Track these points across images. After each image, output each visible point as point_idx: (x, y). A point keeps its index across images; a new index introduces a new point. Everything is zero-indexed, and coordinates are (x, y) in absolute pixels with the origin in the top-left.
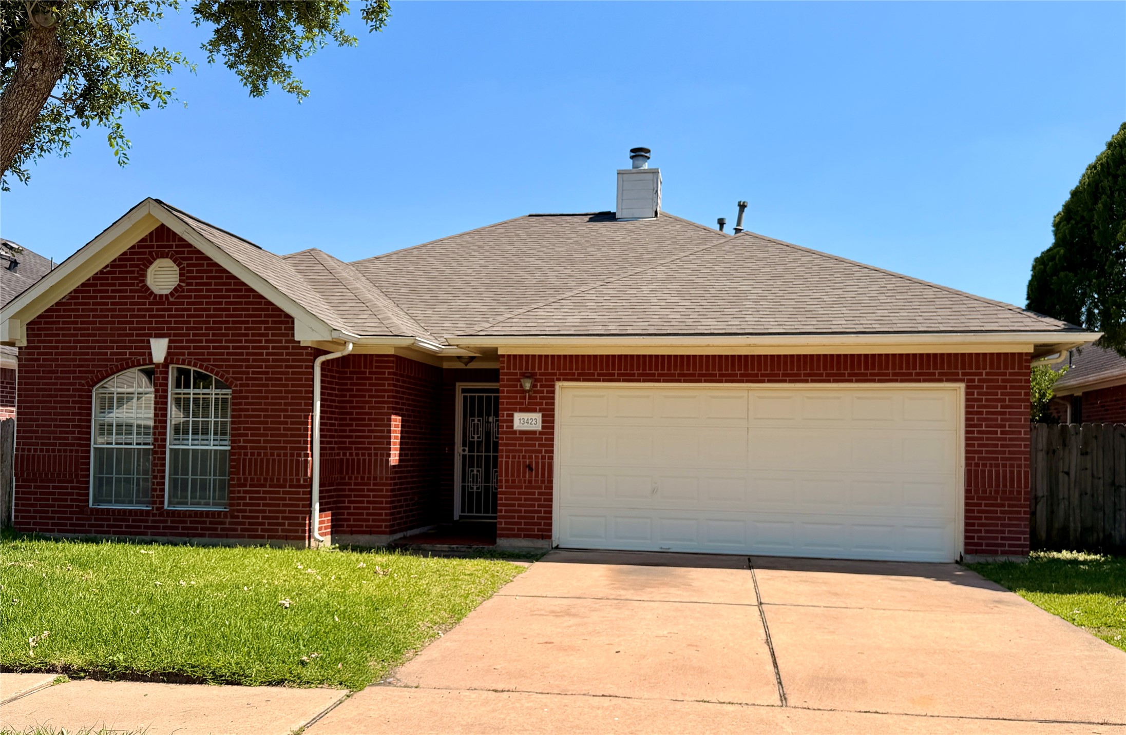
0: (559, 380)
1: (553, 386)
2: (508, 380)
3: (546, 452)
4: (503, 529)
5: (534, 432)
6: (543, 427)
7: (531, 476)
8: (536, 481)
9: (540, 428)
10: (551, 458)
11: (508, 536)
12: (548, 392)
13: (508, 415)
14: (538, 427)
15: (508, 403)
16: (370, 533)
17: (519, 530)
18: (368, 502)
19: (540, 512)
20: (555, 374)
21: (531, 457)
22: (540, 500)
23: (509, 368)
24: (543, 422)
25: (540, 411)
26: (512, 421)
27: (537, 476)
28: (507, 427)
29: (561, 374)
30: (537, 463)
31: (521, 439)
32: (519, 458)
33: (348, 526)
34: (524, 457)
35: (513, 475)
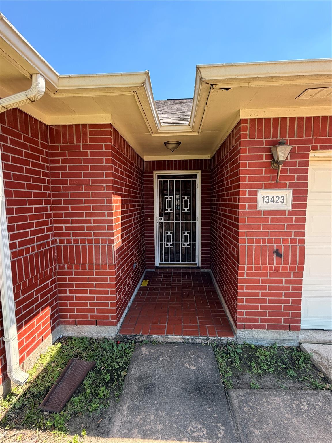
0: (315, 148)
1: (307, 156)
2: (251, 150)
3: (296, 234)
4: (244, 320)
5: (283, 212)
6: (293, 206)
7: (279, 263)
8: (284, 268)
9: (289, 208)
10: (302, 241)
11: (250, 327)
12: (300, 164)
13: (250, 193)
14: (287, 205)
15: (250, 179)
16: (96, 323)
17: (263, 320)
18: (91, 292)
19: (288, 301)
20: (310, 141)
21: (278, 241)
22: (288, 288)
23: (252, 136)
24: (294, 200)
25: (290, 187)
26: (255, 200)
27: (286, 262)
28: (250, 207)
29: (317, 141)
30: (286, 248)
31: (266, 221)
32: (264, 242)
33: (71, 316)
34: (270, 241)
35: (257, 262)
